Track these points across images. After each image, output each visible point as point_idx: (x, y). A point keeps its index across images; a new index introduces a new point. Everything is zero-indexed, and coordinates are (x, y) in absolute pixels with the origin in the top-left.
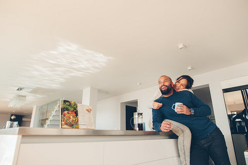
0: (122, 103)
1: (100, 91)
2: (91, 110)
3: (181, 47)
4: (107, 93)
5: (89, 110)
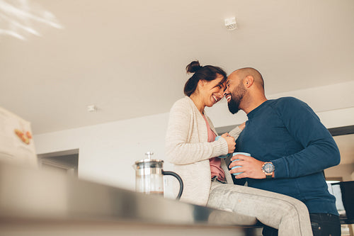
2: (29, 136)
5: (25, 137)
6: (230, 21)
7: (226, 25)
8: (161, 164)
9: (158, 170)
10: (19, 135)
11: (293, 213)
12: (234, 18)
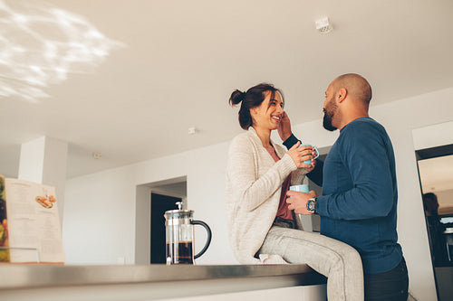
0: (140, 187)
1: (74, 149)
2: (52, 200)
3: (323, 26)
4: (96, 155)
5: (47, 202)
6: (322, 22)
7: (318, 28)
8: (190, 214)
9: (187, 220)
10: (41, 201)
11: (339, 266)
12: (326, 19)
